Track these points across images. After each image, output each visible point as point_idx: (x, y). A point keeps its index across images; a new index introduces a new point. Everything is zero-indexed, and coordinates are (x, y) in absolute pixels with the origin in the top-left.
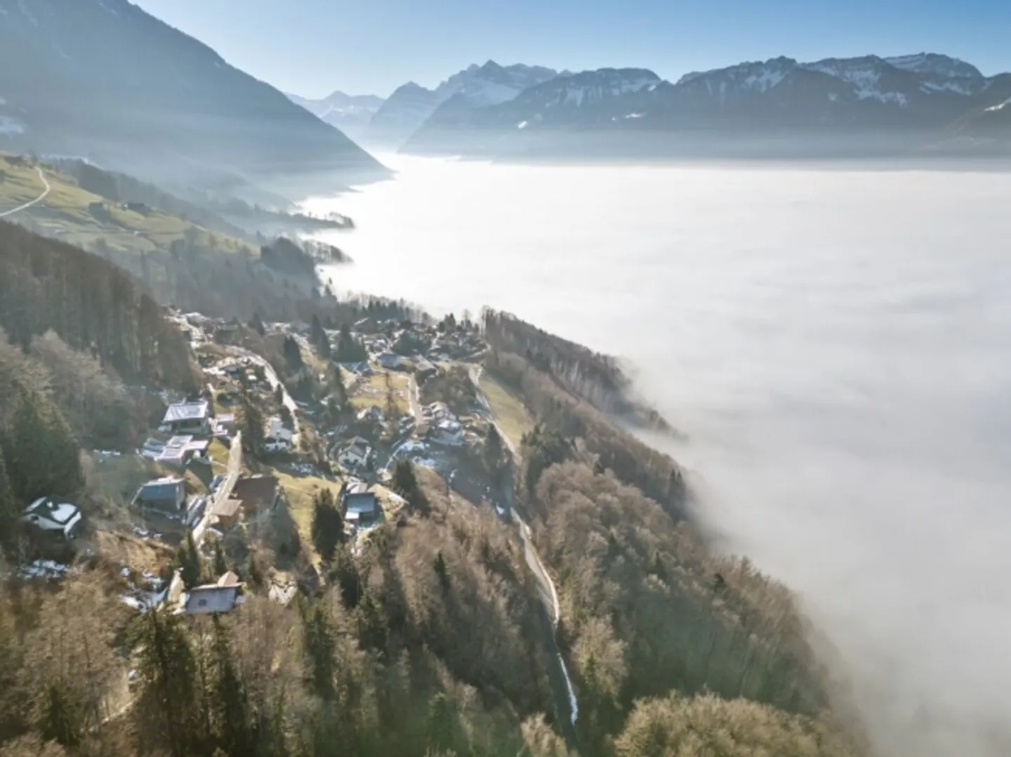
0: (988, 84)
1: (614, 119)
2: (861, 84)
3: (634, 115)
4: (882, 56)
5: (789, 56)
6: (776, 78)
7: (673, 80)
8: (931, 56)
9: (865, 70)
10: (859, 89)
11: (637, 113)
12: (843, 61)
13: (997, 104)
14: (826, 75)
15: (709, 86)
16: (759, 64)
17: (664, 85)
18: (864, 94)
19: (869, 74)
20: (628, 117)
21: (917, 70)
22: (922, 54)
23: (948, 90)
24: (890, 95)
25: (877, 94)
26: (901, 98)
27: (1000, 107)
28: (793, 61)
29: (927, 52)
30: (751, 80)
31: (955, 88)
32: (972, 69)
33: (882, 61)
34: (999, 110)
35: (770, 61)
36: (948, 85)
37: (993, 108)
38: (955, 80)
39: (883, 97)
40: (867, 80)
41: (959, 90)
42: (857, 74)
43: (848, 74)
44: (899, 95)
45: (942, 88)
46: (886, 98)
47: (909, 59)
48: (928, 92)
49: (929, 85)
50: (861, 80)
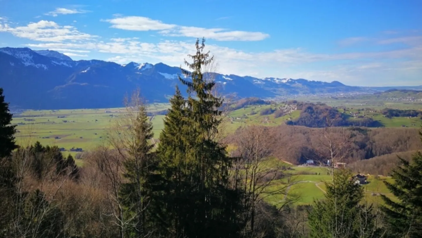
0: (77, 64)
2: (25, 60)
8: (52, 51)
9: (25, 54)
10: (25, 62)
12: (13, 49)
13: (84, 70)
14: (7, 54)
18: (27, 64)
19: (27, 55)
22: (48, 50)
23: (63, 65)
25: (33, 64)
27: (86, 71)
31: (65, 64)
32: (68, 57)
33: (32, 51)
36: (62, 63)
37: (83, 72)
38: (64, 61)
39: (36, 66)
40: (27, 58)
41: (67, 65)
42: (21, 55)
43: (18, 55)
44: (43, 66)
45: (60, 64)
46: (38, 66)
47: (42, 52)
48: (55, 65)
49: (54, 62)
50: (24, 58)
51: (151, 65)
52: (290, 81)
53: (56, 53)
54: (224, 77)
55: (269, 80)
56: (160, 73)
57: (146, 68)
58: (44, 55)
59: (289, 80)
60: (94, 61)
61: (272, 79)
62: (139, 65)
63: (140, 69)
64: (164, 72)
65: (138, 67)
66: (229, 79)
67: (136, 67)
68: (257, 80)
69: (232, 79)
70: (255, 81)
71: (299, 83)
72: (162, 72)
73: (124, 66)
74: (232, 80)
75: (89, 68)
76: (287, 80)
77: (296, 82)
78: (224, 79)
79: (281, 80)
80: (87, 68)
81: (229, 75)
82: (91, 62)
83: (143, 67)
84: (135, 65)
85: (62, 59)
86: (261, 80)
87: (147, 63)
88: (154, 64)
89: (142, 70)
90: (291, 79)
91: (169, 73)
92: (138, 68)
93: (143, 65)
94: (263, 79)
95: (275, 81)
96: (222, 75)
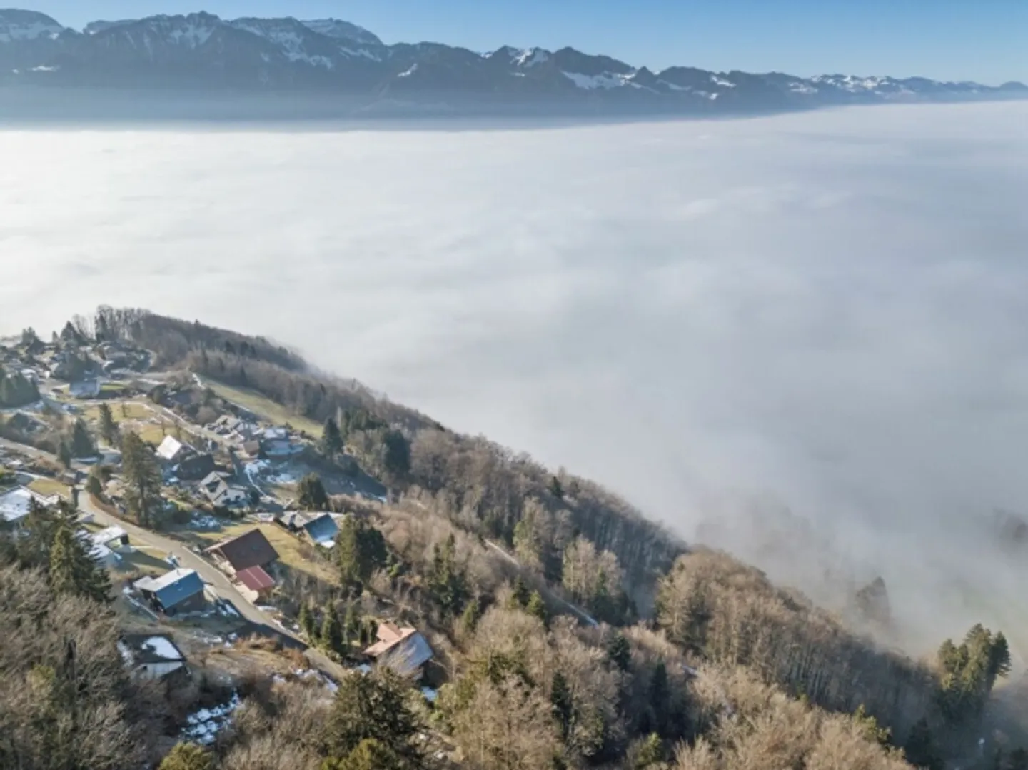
0: (391, 53)
1: (15, 71)
2: (287, 46)
3: (43, 68)
4: (299, 19)
5: (211, 12)
6: (204, 35)
7: (79, 28)
8: (339, 22)
9: (288, 32)
10: (288, 51)
11: (46, 65)
12: (264, 21)
13: (405, 71)
14: (252, 35)
15: (129, 37)
16: (179, 18)
17: (68, 33)
18: (293, 56)
19: (292, 36)
20: (35, 69)
21: (330, 35)
22: (331, 20)
23: (362, 56)
24: (317, 57)
25: (304, 56)
26: (326, 61)
27: (408, 73)
28: (216, 17)
29: (335, 18)
30: (177, 34)
31: (367, 53)
32: (374, 37)
33: (300, 23)
34: (408, 76)
35: (191, 16)
36: (361, 51)
37: (403, 74)
38: (365, 46)
39: (311, 59)
40: (292, 43)
41: (371, 57)
42: (281, 35)
43: (273, 35)
44: (324, 59)
45: (357, 54)
46: (314, 61)
47: (320, 24)
48: (347, 57)
49: (345, 49)
50: (287, 41)
51: (547, 53)
52: (885, 83)
53: (349, 26)
54: (715, 79)
55: (830, 81)
56: (566, 74)
57: (535, 60)
58: (324, 31)
59: (882, 81)
60: (425, 45)
61: (838, 78)
62: (519, 53)
63: (522, 64)
64: (574, 71)
65: (518, 58)
66: (727, 84)
67: (513, 57)
68: (797, 83)
69: (732, 85)
70: (792, 85)
71: (911, 88)
72: (569, 71)
73: (488, 56)
74: (734, 88)
75: (415, 65)
76: (879, 80)
77: (901, 86)
78: (714, 83)
79: (861, 80)
80: (412, 65)
81: (727, 72)
82: (418, 48)
83: (528, 59)
84: (511, 54)
85: (360, 41)
86: (808, 82)
87: (537, 49)
88: (553, 50)
89: (525, 66)
90: (889, 79)
91: (585, 72)
92: (518, 61)
93: (528, 53)
94: (815, 80)
95: (847, 83)
96: (711, 74)
